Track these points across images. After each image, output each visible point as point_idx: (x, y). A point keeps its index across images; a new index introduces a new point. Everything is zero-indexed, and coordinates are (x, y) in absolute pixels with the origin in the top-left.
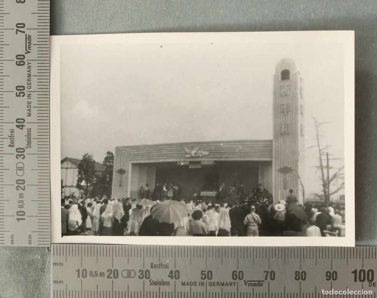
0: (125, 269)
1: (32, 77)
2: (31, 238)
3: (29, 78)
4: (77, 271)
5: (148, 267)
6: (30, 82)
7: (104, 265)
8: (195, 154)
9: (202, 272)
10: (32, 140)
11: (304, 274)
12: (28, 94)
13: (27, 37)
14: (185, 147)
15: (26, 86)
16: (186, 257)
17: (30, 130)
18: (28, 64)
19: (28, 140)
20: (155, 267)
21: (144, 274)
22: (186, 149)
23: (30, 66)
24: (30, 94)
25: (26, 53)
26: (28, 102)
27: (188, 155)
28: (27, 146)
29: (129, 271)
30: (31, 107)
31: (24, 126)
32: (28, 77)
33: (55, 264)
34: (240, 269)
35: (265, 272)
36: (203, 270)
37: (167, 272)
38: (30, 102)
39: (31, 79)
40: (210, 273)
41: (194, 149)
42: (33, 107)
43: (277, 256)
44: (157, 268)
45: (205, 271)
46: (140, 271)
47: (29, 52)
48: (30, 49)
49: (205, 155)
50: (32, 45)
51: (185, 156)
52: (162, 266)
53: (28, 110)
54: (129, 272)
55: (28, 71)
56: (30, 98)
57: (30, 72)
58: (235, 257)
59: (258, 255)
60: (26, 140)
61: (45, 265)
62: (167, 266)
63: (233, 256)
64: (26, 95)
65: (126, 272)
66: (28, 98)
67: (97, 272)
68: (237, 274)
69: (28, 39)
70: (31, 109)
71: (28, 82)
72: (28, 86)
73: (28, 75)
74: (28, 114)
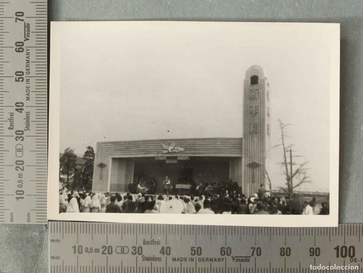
0: (119, 246)
1: (31, 63)
2: (29, 216)
3: (28, 64)
4: (73, 247)
5: (141, 243)
6: (28, 68)
7: (99, 241)
8: (172, 150)
9: (192, 248)
10: (31, 124)
11: (288, 250)
12: (27, 79)
13: (26, 25)
14: (162, 144)
15: (25, 71)
16: (177, 234)
17: (28, 113)
18: (26, 51)
19: (27, 123)
20: (147, 243)
21: (137, 250)
22: (164, 145)
23: (29, 53)
24: (29, 80)
25: (25, 40)
26: (27, 87)
27: (165, 151)
28: (26, 129)
29: (123, 247)
30: (29, 92)
31: (23, 109)
32: (26, 63)
33: (52, 241)
34: (228, 246)
35: (252, 248)
36: (193, 246)
37: (159, 248)
38: (29, 87)
39: (29, 65)
40: (199, 250)
41: (171, 145)
42: (32, 92)
43: (263, 233)
44: (149, 245)
45: (195, 248)
46: (133, 248)
47: (27, 39)
48: (29, 37)
49: (181, 151)
50: (30, 33)
51: (162, 151)
52: (154, 242)
53: (27, 94)
54: (123, 249)
55: (27, 57)
56: (29, 83)
57: (28, 58)
58: (223, 234)
59: (245, 232)
60: (25, 123)
61: (42, 242)
62: (158, 243)
63: (221, 233)
64: (25, 80)
65: (120, 248)
66: (27, 83)
67: (92, 248)
68: (226, 250)
69: (27, 27)
70: (29, 93)
71: (27, 68)
72: (27, 72)
73: (27, 62)
74: (27, 99)
